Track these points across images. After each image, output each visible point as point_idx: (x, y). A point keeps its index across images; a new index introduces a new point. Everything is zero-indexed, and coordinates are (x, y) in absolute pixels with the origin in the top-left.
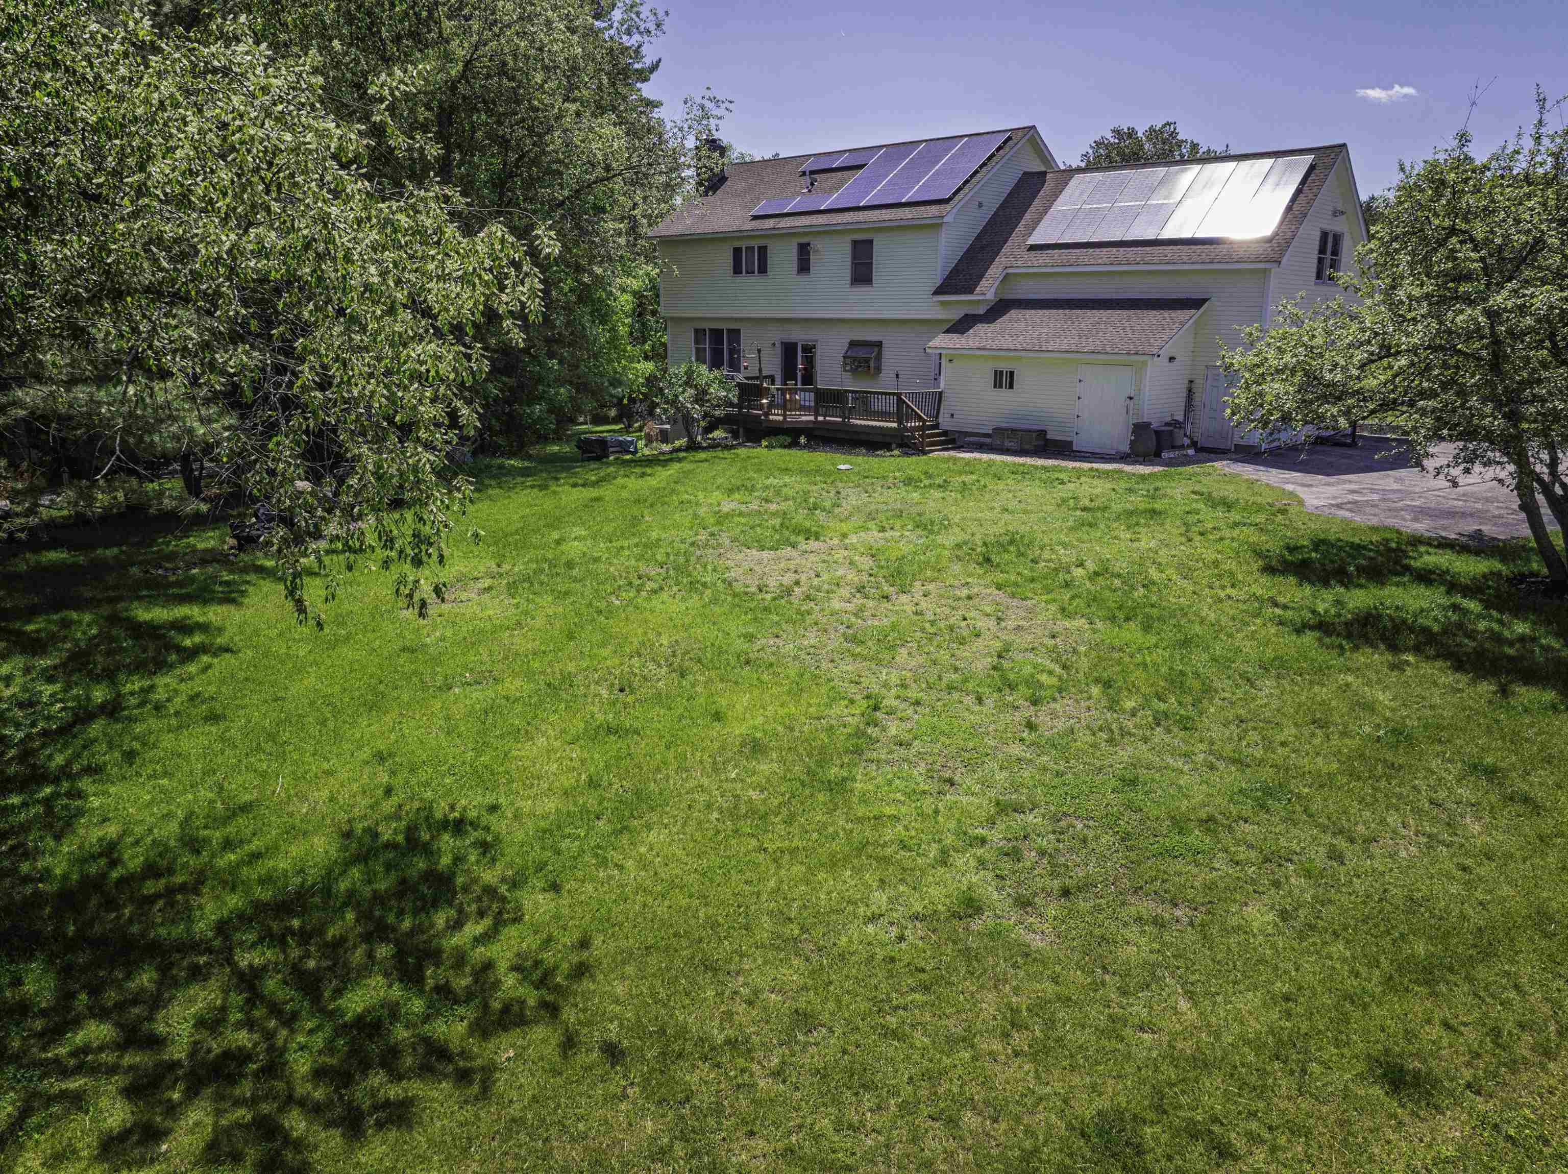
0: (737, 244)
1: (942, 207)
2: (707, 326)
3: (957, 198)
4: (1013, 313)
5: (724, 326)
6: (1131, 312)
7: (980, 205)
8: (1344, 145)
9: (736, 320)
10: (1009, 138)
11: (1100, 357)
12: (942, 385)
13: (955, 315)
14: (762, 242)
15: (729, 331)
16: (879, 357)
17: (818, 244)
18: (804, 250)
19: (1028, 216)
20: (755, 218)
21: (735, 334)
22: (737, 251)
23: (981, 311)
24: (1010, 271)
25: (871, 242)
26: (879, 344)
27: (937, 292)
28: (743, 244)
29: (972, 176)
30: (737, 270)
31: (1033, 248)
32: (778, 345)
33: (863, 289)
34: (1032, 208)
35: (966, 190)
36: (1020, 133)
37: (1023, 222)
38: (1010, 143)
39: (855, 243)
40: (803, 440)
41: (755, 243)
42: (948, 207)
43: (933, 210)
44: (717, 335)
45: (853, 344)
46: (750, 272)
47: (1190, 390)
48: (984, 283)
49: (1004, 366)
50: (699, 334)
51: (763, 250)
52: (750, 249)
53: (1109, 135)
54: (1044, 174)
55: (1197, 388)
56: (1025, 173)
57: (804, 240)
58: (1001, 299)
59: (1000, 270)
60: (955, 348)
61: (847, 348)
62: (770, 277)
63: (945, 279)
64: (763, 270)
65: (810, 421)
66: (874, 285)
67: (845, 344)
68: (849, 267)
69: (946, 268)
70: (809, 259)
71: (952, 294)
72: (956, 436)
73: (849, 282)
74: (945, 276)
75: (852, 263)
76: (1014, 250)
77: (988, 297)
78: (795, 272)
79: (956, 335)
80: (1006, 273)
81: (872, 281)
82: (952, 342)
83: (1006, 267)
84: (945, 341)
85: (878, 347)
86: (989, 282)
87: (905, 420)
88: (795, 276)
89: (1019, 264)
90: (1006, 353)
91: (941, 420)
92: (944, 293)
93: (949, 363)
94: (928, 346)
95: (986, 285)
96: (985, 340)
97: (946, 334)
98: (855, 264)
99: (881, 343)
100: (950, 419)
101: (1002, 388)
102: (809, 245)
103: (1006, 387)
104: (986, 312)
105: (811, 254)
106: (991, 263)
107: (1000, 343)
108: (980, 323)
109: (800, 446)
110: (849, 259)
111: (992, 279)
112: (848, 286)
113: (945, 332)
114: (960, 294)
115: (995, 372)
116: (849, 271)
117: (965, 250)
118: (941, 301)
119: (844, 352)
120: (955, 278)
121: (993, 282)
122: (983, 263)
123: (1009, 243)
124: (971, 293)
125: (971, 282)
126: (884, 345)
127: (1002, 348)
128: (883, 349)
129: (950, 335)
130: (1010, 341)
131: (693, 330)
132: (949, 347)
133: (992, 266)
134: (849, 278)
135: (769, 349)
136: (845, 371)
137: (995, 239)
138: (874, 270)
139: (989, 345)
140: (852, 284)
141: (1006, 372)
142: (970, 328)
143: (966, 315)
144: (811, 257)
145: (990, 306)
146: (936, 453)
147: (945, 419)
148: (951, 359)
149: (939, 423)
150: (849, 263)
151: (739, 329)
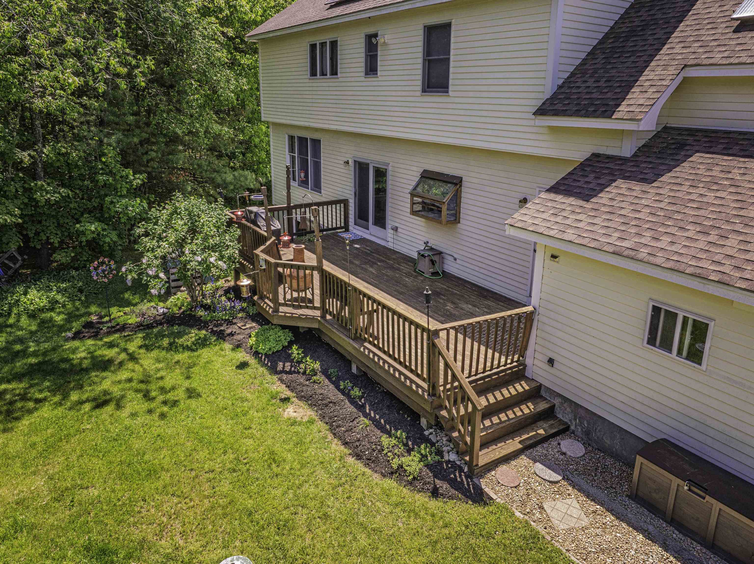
0: (312, 39)
2: (297, 133)
5: (308, 135)
9: (316, 130)
12: (535, 300)
14: (332, 36)
15: (312, 140)
16: (456, 199)
17: (386, 36)
18: (371, 43)
20: (331, 6)
21: (316, 145)
22: (313, 47)
23: (626, 149)
24: (694, 72)
25: (448, 26)
26: (456, 182)
27: (542, 111)
28: (318, 40)
30: (313, 72)
32: (351, 163)
33: (434, 100)
39: (430, 31)
40: (296, 352)
41: (327, 38)
44: (303, 141)
45: (426, 176)
46: (323, 74)
48: (637, 97)
49: (686, 307)
51: (334, 44)
52: (323, 45)
57: (371, 30)
58: (665, 128)
59: (672, 70)
60: (566, 237)
61: (417, 179)
62: (341, 79)
63: (560, 87)
64: (334, 72)
65: (313, 319)
66: (450, 93)
67: (415, 174)
68: (419, 66)
69: (562, 68)
70: (377, 55)
71: (571, 115)
72: (557, 401)
73: (420, 88)
74: (561, 82)
75: (424, 60)
76: (702, 32)
77: (642, 126)
78: (363, 74)
79: (571, 200)
80: (685, 79)
81: (447, 87)
82: (559, 219)
83: (686, 66)
84: (544, 216)
85: (456, 184)
86: (646, 95)
87: (441, 381)
88: (363, 79)
89: (717, 58)
90: (695, 284)
91: (529, 361)
92: (556, 113)
93: (549, 262)
94: (509, 221)
95: (641, 102)
96: (633, 230)
97: (552, 196)
98: (429, 61)
99: (460, 180)
100: (547, 367)
101: (670, 350)
102: (375, 35)
103: (680, 353)
104: (635, 155)
105: (379, 48)
106: (652, 57)
107: (674, 248)
108: (625, 178)
109: (292, 361)
110: (421, 55)
111: (654, 89)
112: (419, 93)
113: (549, 190)
114: (587, 116)
115: (656, 310)
116: (420, 72)
117: (600, 36)
118: (549, 127)
119: (414, 183)
120: (579, 87)
121: (656, 95)
122: (632, 59)
123: (689, 20)
124: (610, 117)
125: (609, 95)
126: (464, 183)
127: (682, 267)
128: (463, 189)
129: (559, 198)
130: (701, 245)
131: (287, 136)
132: (552, 233)
133: (653, 64)
134: (420, 83)
135: (342, 166)
136: (414, 213)
137: (659, 16)
138: (451, 70)
139: (645, 250)
140: (424, 91)
141: (685, 319)
142: (602, 187)
143: (595, 155)
144: (379, 53)
145: (643, 142)
146: (503, 468)
147: (536, 362)
148: (554, 257)
149: (525, 366)
150: (420, 61)
151: (320, 141)
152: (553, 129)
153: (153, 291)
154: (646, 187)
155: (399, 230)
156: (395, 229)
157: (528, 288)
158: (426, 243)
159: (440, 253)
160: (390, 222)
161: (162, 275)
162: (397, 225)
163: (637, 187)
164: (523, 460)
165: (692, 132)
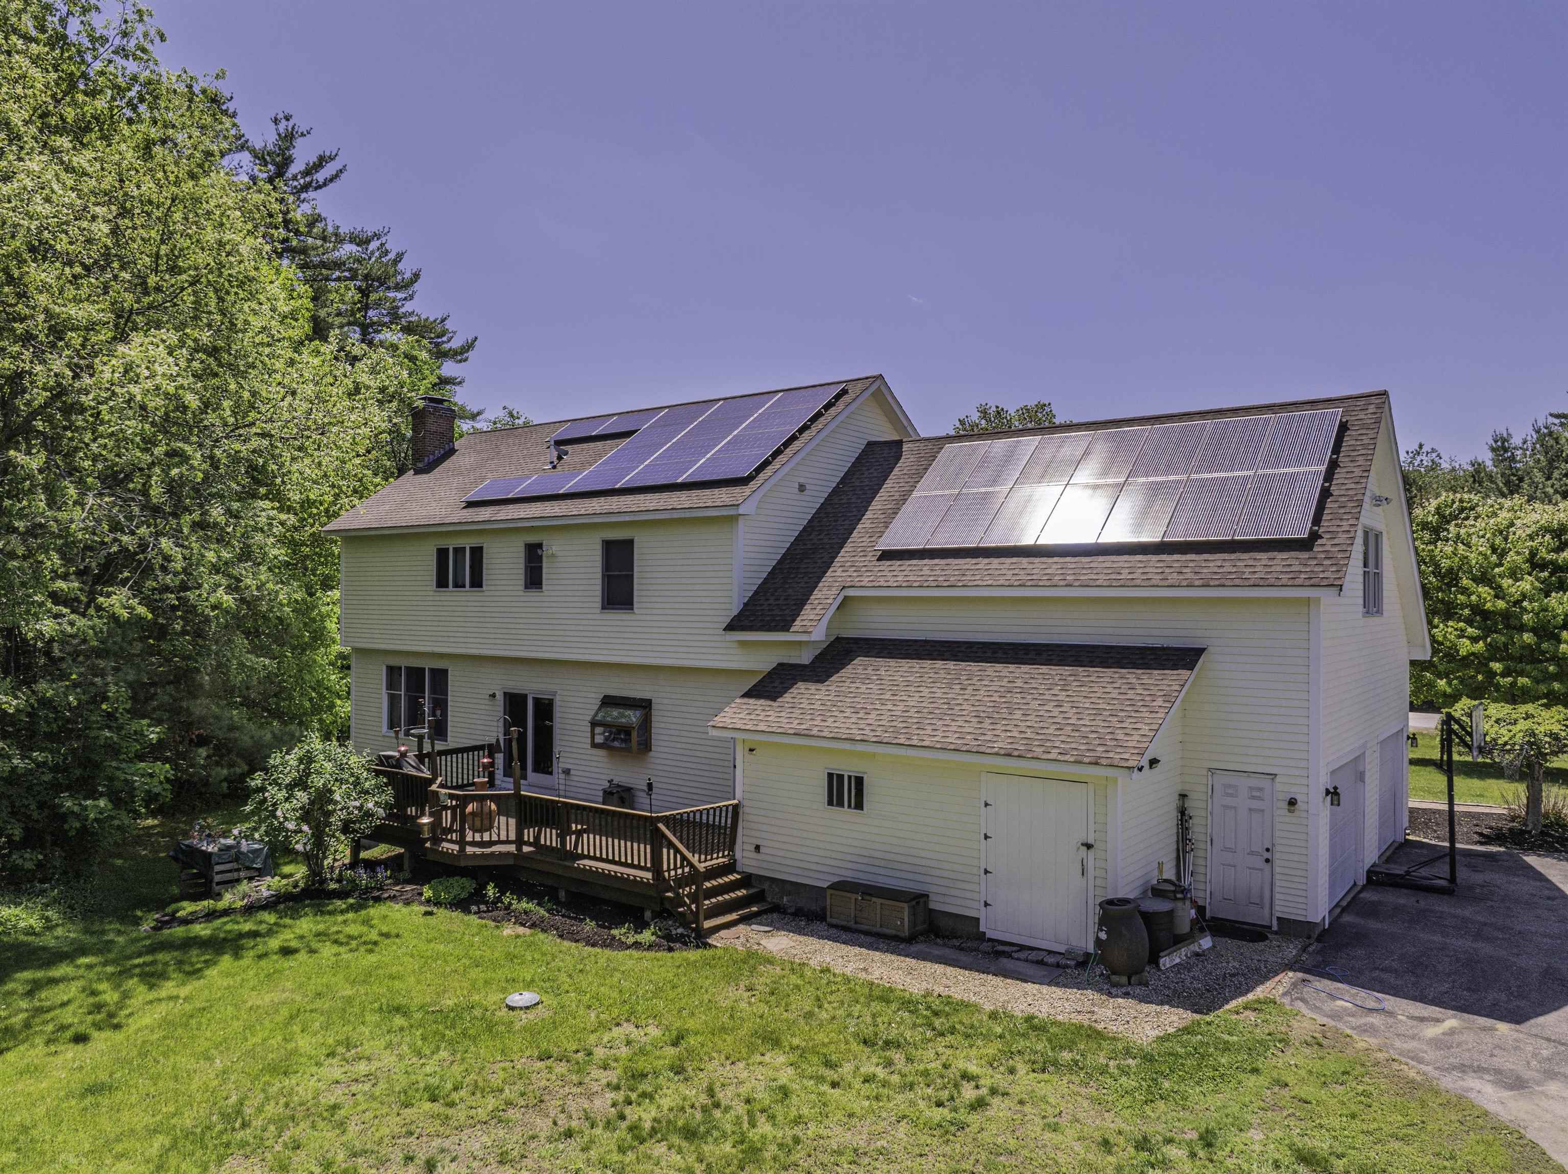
0: (443, 543)
1: (737, 490)
2: (403, 663)
3: (762, 477)
4: (860, 665)
5: (427, 664)
6: (1067, 670)
7: (802, 488)
8: (1385, 393)
9: (442, 656)
10: (844, 392)
11: (1022, 763)
12: (739, 794)
13: (764, 662)
14: (474, 542)
15: (433, 671)
16: (646, 724)
17: (554, 546)
18: (534, 554)
19: (877, 504)
20: (470, 504)
21: (440, 677)
22: (442, 554)
23: (805, 658)
24: (850, 593)
25: (630, 543)
26: (645, 705)
27: (731, 627)
28: (451, 544)
29: (787, 444)
30: (442, 583)
31: (887, 555)
32: (500, 696)
33: (617, 617)
34: (883, 494)
35: (776, 464)
36: (860, 385)
37: (868, 514)
38: (846, 399)
39: (609, 546)
40: (491, 891)
41: (468, 543)
42: (747, 490)
43: (722, 496)
44: (416, 675)
45: (609, 701)
46: (459, 585)
47: (1182, 812)
48: (808, 614)
49: (848, 767)
50: (393, 671)
51: (477, 552)
52: (459, 551)
53: (975, 417)
54: (899, 443)
55: (1195, 806)
56: (870, 444)
57: (533, 539)
58: (838, 638)
59: (835, 591)
60: (759, 728)
61: (596, 707)
62: (486, 593)
63: (745, 605)
64: (477, 582)
65: (508, 854)
66: (636, 610)
67: (594, 701)
68: (598, 581)
69: (747, 587)
70: (541, 568)
71: (757, 630)
72: (766, 886)
73: (599, 605)
74: (746, 600)
75: (603, 576)
76: (856, 559)
77: (814, 637)
78: (522, 588)
79: (762, 702)
80: (845, 597)
81: (632, 604)
82: (752, 717)
83: (844, 587)
84: (741, 716)
85: (644, 707)
86: (816, 612)
87: (665, 867)
88: (522, 593)
89: (865, 581)
90: (847, 746)
91: (738, 855)
92: (743, 628)
93: (749, 757)
94: (710, 724)
95: (811, 617)
96: (809, 717)
97: (746, 700)
98: (609, 576)
99: (649, 702)
100: (754, 855)
101: (843, 806)
102: (540, 546)
103: (849, 806)
104: (813, 662)
105: (544, 560)
106: (820, 579)
107: (836, 725)
108: (804, 681)
109: (486, 903)
110: (599, 570)
111: (820, 607)
112: (598, 611)
113: (744, 696)
114: (769, 630)
115: (830, 775)
116: (599, 588)
117: (779, 557)
118: (739, 641)
119: (593, 713)
120: (761, 605)
121: (823, 612)
122: (806, 579)
123: (848, 547)
124: (788, 630)
125: (787, 612)
126: (654, 706)
127: (839, 736)
128: (653, 712)
129: (752, 701)
130: (853, 720)
131: (384, 668)
132: (747, 727)
133: (821, 584)
134: (599, 599)
135: (487, 702)
136: (594, 745)
137: (826, 541)
138: (635, 587)
139: (816, 729)
140: (603, 608)
141: (850, 777)
142: (786, 690)
143: (780, 665)
144: (544, 565)
145: (819, 651)
146: (723, 933)
147: (746, 854)
148: (751, 750)
149: (735, 861)
150: (599, 576)
151: (447, 671)
152: (743, 644)
153: (297, 847)
154: (819, 686)
155: (572, 772)
156: (567, 772)
157: (731, 783)
158: (610, 781)
159: (629, 790)
160: (558, 766)
161: (305, 828)
162: (568, 766)
163: (813, 687)
164: (741, 927)
165: (857, 641)
